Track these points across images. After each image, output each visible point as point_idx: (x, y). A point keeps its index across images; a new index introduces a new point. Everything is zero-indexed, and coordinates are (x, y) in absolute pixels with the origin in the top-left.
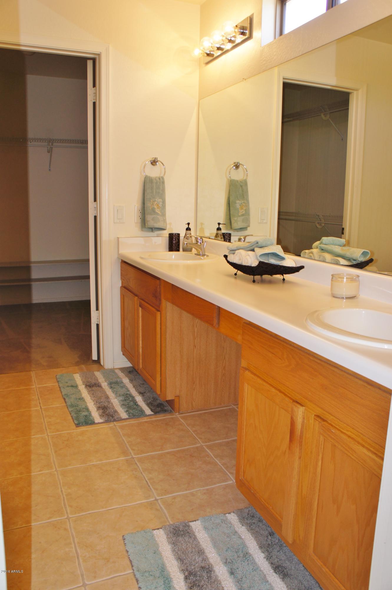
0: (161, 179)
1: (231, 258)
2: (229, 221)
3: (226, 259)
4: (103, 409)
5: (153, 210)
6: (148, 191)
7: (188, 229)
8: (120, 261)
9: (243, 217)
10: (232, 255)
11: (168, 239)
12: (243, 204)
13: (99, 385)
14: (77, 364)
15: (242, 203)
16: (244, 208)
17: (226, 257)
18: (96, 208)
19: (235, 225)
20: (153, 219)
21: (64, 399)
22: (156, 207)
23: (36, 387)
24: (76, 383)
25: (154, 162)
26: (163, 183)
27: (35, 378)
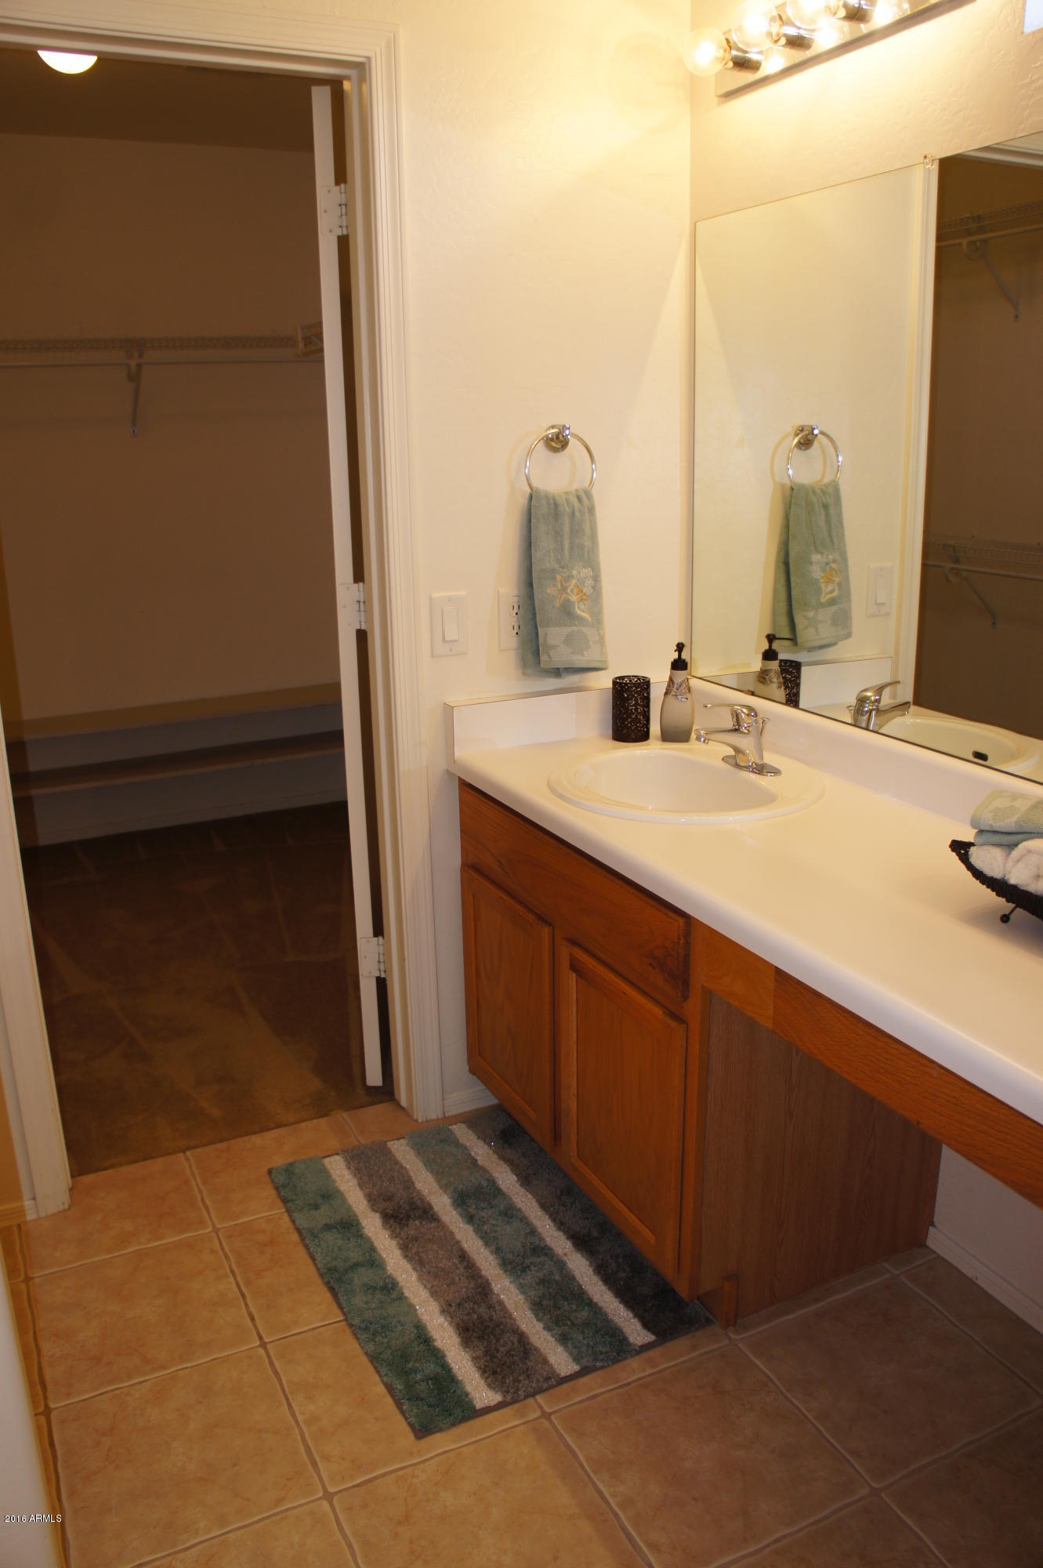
0: (585, 499)
2: (783, 621)
5: (567, 613)
6: (544, 543)
7: (679, 665)
8: (457, 783)
9: (834, 608)
11: (609, 697)
12: (834, 565)
13: (426, 1213)
14: (320, 1108)
15: (827, 564)
16: (837, 580)
17: (960, 848)
18: (365, 604)
20: (569, 640)
21: (332, 1290)
22: (574, 598)
23: (216, 1231)
24: (349, 1209)
25: (557, 442)
26: (591, 510)
27: (203, 1188)
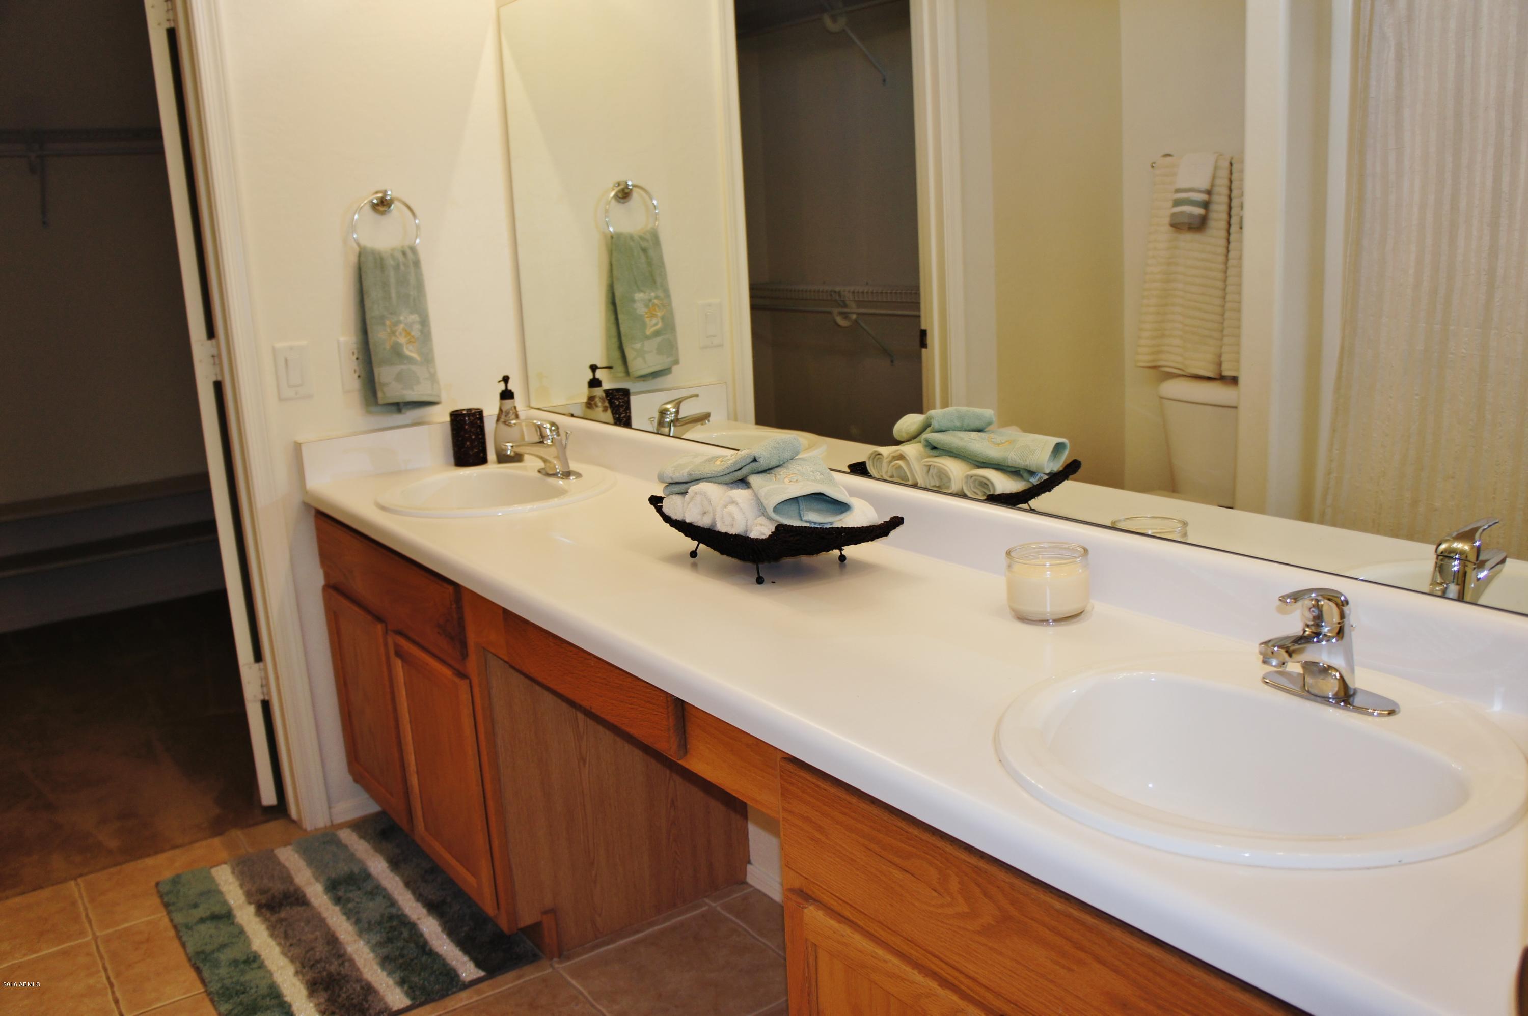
0: (410, 255)
1: (673, 506)
2: (616, 354)
3: (659, 510)
4: (326, 989)
5: (397, 353)
6: (374, 294)
7: (507, 395)
8: (313, 512)
9: (659, 339)
10: (677, 499)
11: (448, 429)
12: (656, 301)
13: (297, 899)
14: (218, 827)
15: (650, 301)
16: (659, 314)
17: (656, 501)
18: (216, 358)
19: (639, 366)
20: (399, 378)
21: (198, 970)
22: (402, 340)
23: (95, 938)
24: (225, 903)
25: (382, 205)
26: (417, 263)
27: (88, 905)
